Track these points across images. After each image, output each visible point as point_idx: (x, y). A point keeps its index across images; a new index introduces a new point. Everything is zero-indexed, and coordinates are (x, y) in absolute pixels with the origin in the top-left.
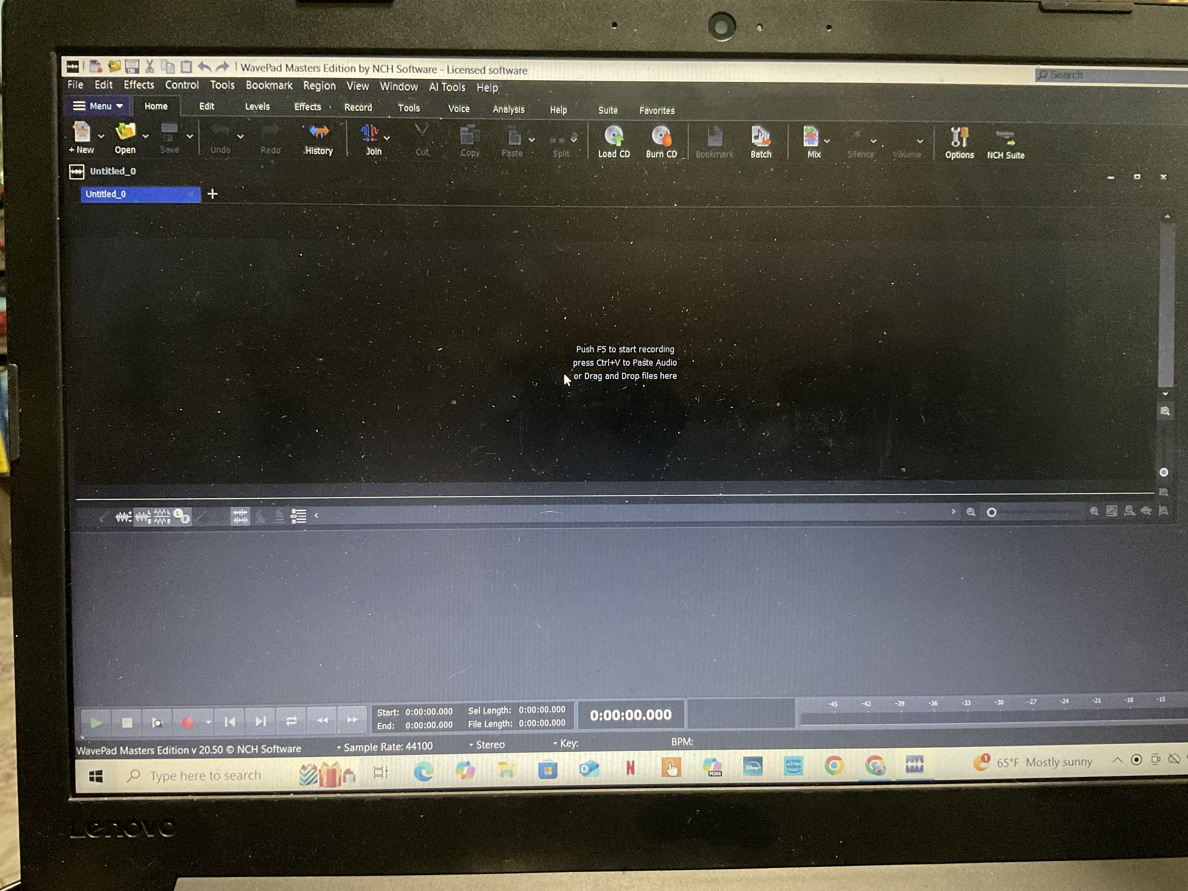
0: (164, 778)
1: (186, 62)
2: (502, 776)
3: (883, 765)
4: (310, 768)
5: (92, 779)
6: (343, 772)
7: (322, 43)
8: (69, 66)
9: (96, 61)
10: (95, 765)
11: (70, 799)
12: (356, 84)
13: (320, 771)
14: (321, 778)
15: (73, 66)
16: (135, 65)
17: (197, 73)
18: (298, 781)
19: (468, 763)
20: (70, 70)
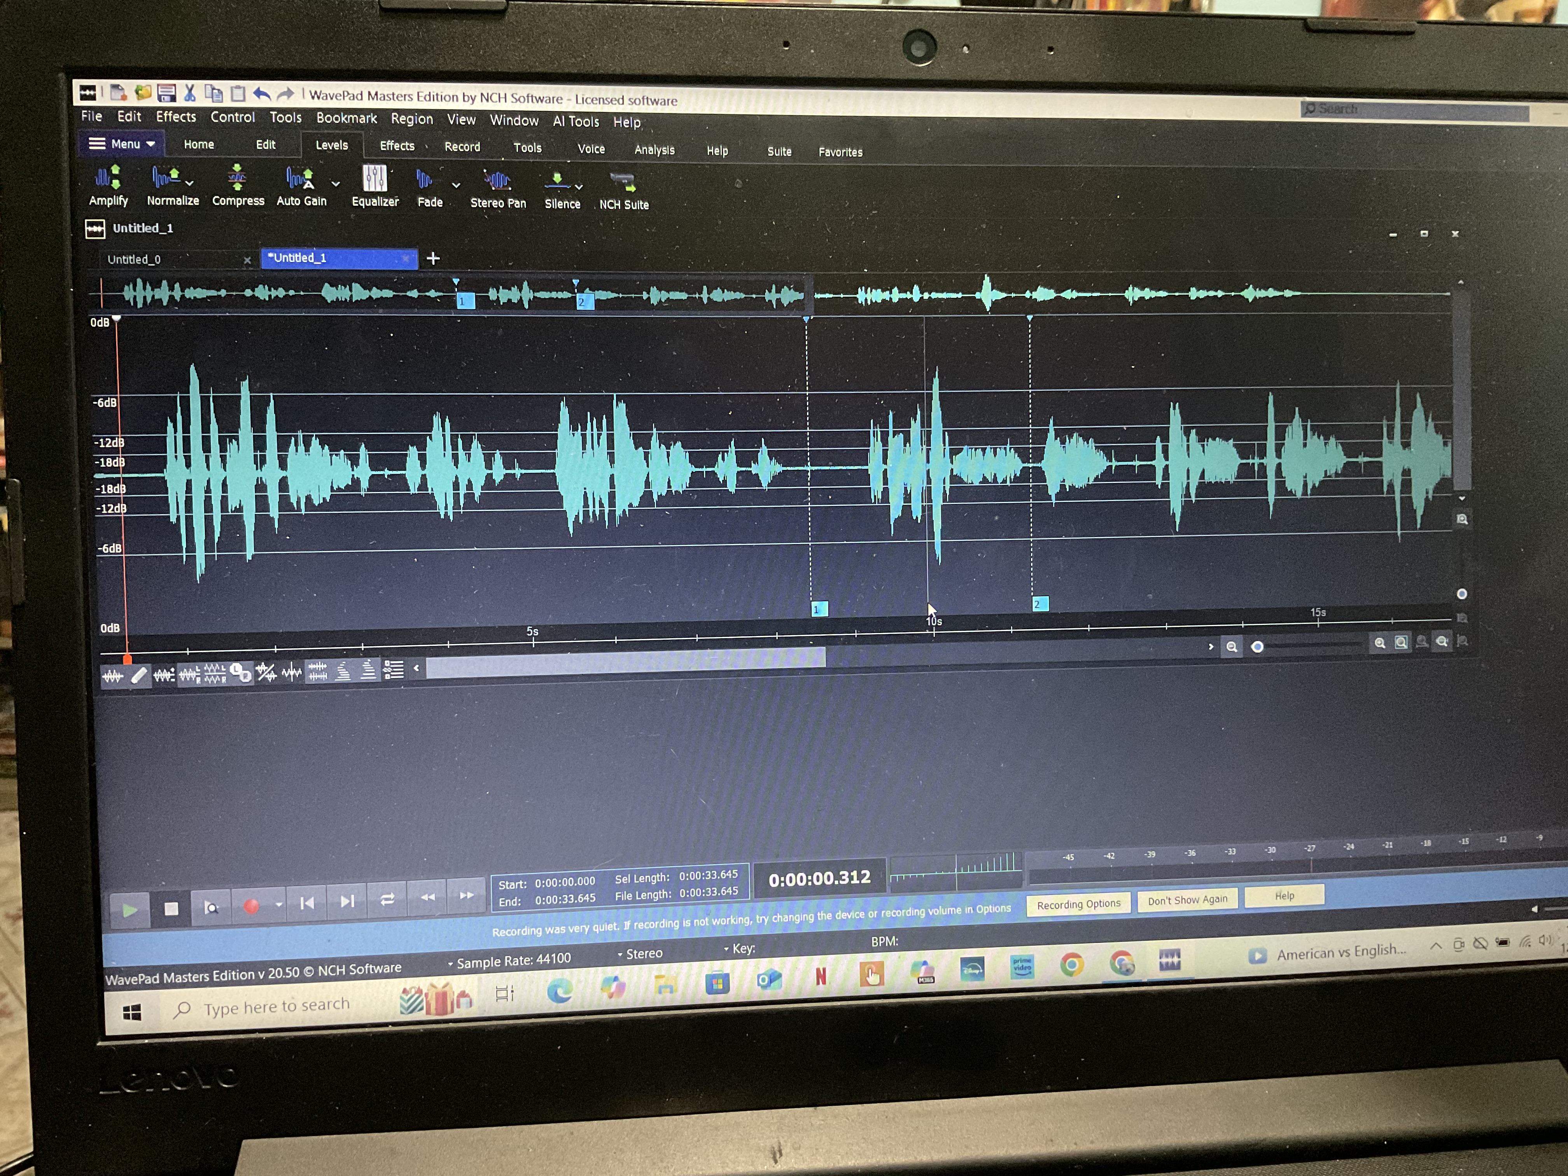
0: (220, 1011)
1: (238, 87)
2: (660, 992)
3: (1130, 962)
4: (413, 991)
5: (127, 1017)
6: (456, 995)
7: (414, 65)
8: (83, 93)
9: (118, 85)
10: (130, 998)
11: (99, 1044)
12: (459, 117)
13: (426, 995)
14: (428, 1005)
15: (88, 92)
16: (172, 92)
17: (253, 102)
18: (399, 1009)
19: (616, 979)
20: (83, 98)
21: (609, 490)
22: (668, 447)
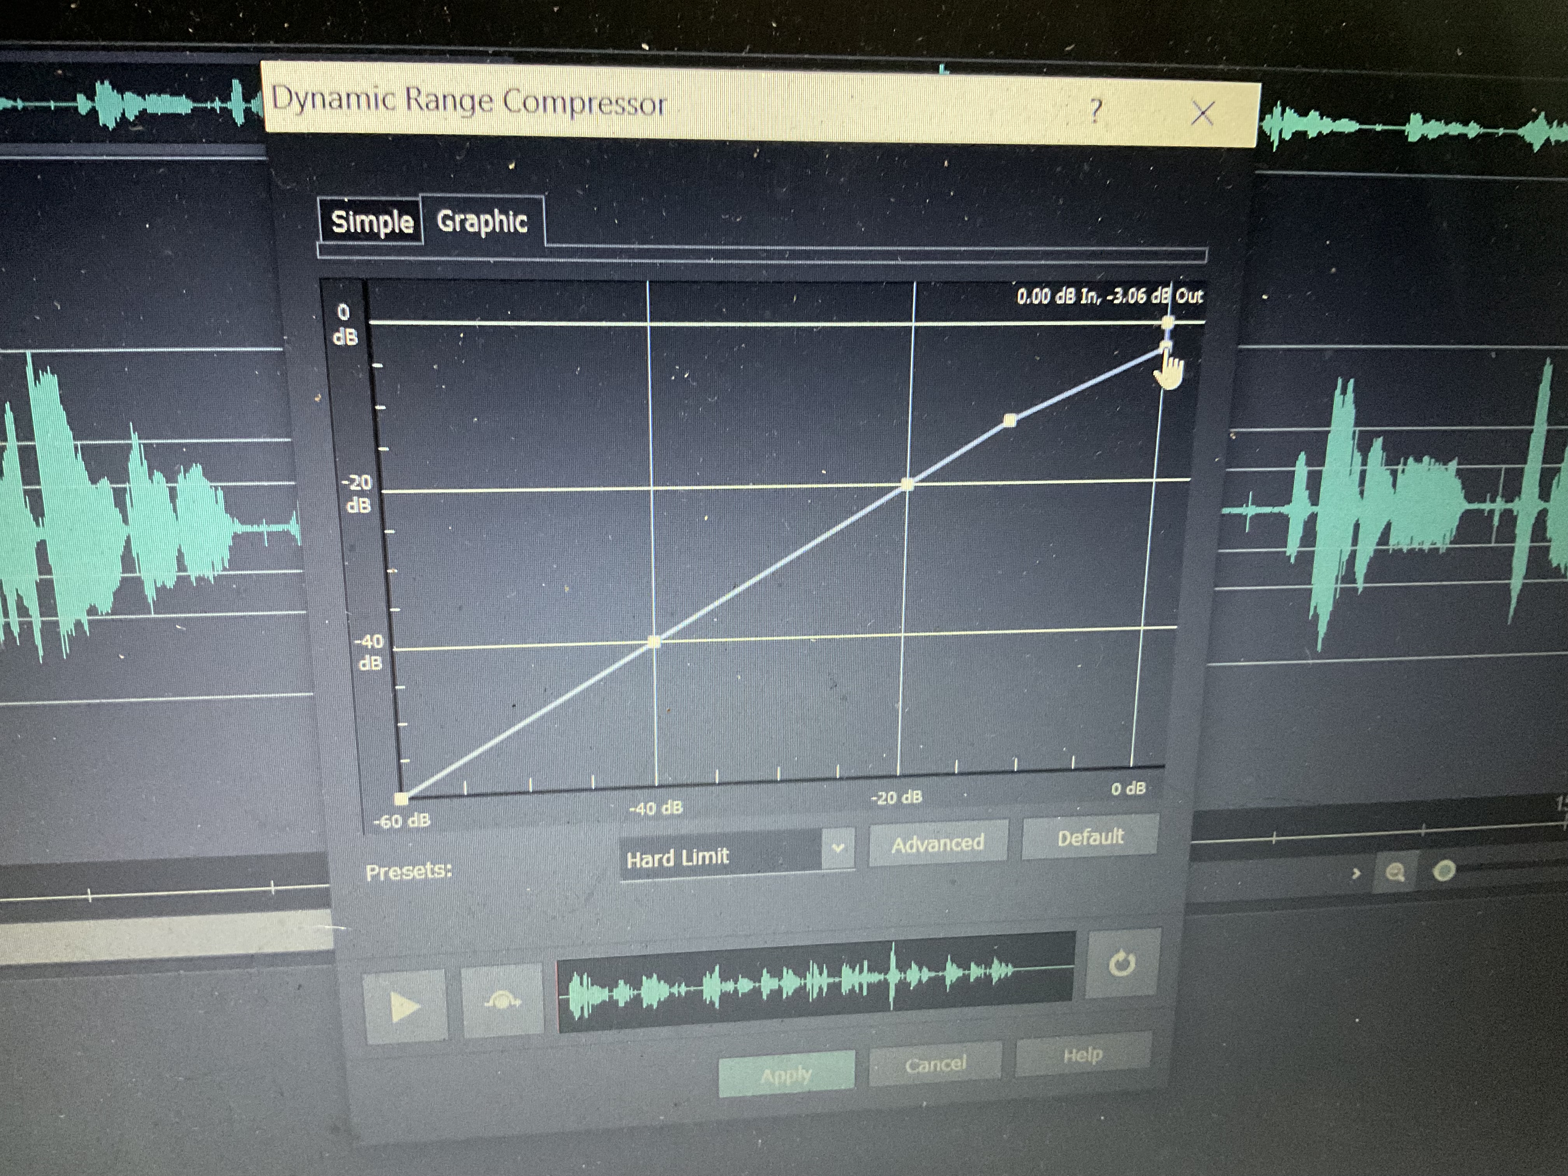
21: (38, 578)
22: (171, 478)
